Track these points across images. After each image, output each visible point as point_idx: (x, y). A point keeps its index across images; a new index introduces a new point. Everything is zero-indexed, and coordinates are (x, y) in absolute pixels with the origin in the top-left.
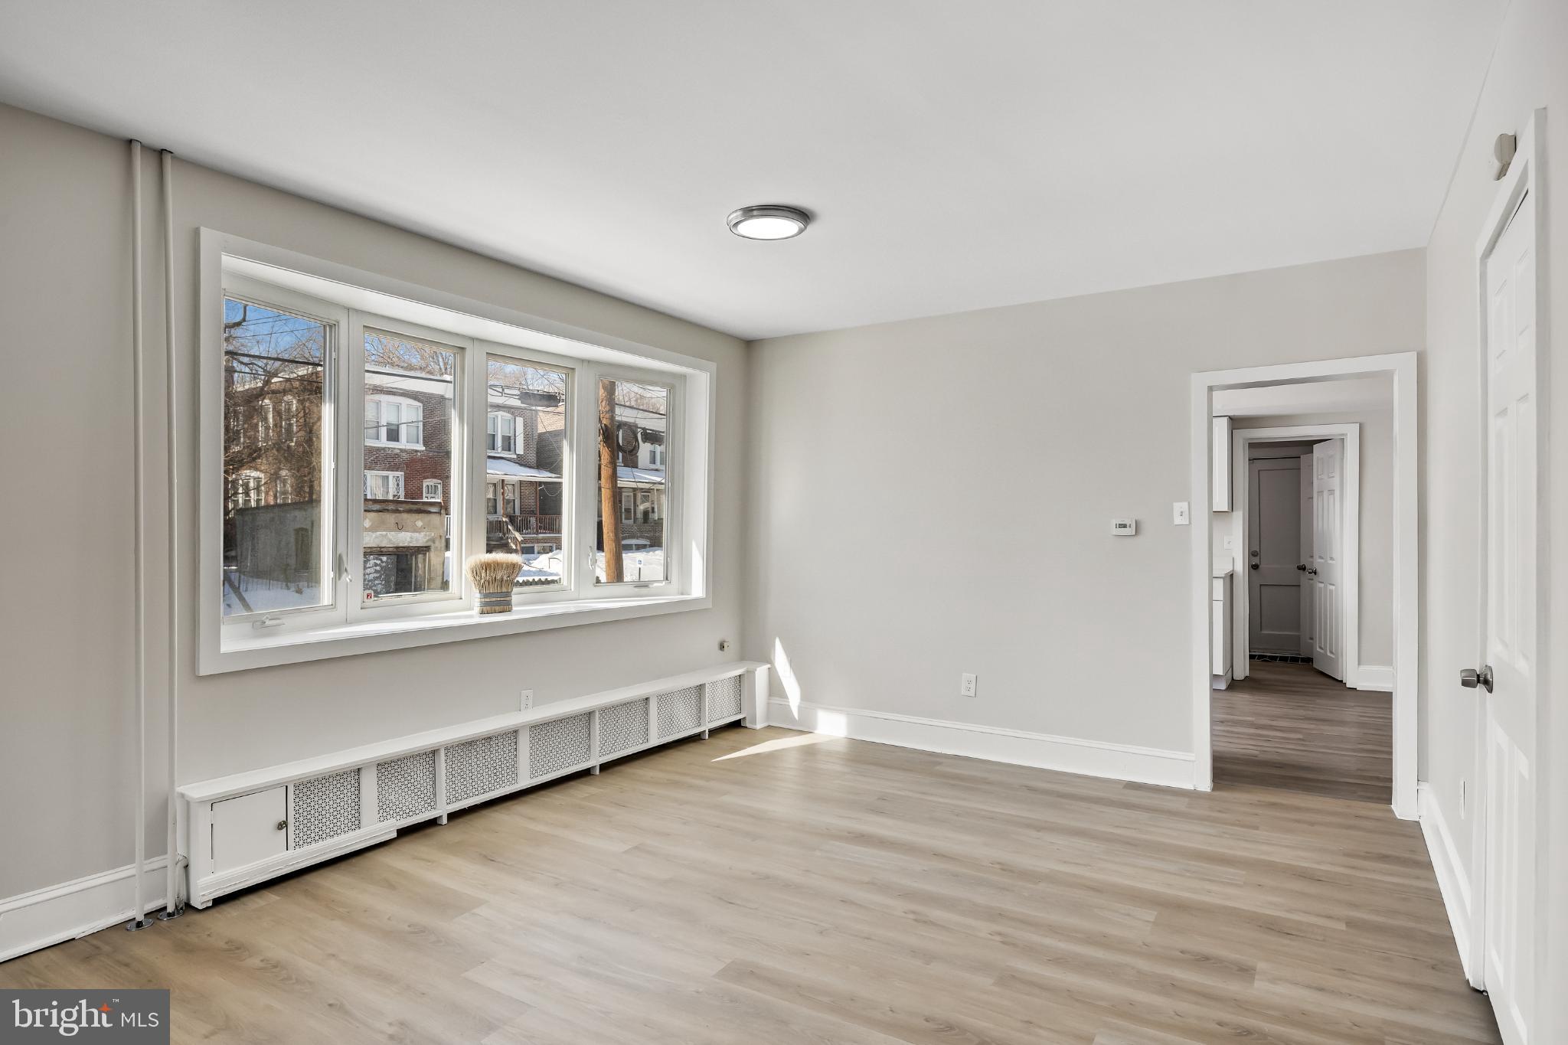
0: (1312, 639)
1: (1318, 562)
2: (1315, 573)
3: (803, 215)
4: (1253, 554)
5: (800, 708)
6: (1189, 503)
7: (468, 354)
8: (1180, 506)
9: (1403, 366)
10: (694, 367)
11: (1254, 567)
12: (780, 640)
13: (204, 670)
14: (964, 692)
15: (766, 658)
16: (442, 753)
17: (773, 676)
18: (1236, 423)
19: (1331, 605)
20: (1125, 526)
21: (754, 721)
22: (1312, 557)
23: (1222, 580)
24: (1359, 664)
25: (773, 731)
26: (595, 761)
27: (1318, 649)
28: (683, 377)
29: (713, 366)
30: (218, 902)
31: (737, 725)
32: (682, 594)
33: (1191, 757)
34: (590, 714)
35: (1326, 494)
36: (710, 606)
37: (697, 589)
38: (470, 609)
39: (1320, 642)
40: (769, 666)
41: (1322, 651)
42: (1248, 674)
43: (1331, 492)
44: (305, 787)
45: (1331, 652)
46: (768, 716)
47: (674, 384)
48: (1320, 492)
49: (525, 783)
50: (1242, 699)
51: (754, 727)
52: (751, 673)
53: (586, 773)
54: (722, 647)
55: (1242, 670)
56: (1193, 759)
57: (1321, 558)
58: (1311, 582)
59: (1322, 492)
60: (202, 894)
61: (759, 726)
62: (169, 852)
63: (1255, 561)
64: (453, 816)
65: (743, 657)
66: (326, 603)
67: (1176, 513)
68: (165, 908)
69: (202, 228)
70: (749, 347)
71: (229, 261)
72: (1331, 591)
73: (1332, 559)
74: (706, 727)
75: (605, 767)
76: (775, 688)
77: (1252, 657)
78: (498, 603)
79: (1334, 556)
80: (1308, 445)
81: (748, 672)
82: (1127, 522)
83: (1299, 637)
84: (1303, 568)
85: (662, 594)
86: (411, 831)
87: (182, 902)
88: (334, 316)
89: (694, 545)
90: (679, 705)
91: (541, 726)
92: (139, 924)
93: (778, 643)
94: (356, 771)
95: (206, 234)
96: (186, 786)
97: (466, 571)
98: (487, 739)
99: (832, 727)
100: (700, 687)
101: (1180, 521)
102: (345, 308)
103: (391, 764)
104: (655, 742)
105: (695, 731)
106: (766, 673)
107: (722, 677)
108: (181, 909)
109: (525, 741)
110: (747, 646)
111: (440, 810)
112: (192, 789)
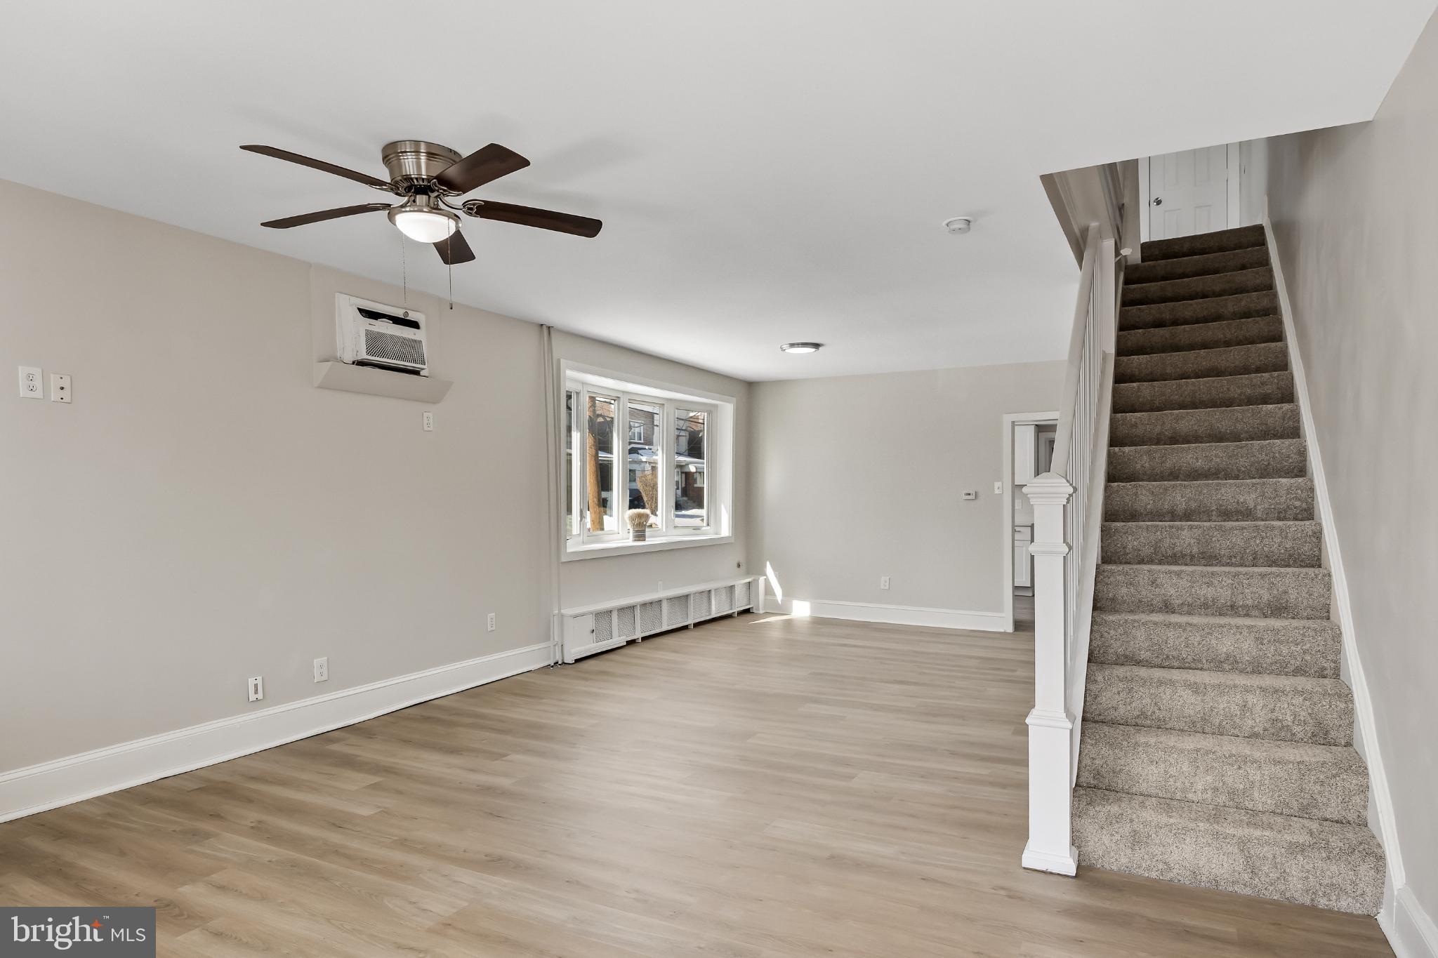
3: (817, 346)
5: (782, 601)
6: (1001, 483)
8: (997, 484)
10: (726, 401)
12: (771, 564)
13: (564, 559)
14: (882, 587)
15: (763, 572)
16: (638, 606)
17: (767, 582)
18: (1041, 429)
20: (969, 494)
21: (758, 608)
23: (1030, 528)
25: (767, 614)
26: (691, 621)
28: (716, 406)
29: (734, 399)
30: (577, 661)
31: (747, 611)
32: (717, 534)
33: (1003, 615)
34: (687, 596)
36: (733, 541)
37: (725, 530)
38: (628, 539)
40: (765, 577)
44: (599, 615)
46: (764, 606)
47: (711, 410)
49: (665, 628)
51: (758, 612)
52: (757, 581)
53: (685, 628)
54: (739, 566)
60: (570, 659)
61: (761, 612)
62: (551, 639)
64: (644, 639)
65: (748, 573)
66: (575, 533)
67: (996, 488)
68: (557, 663)
69: (561, 360)
70: (750, 386)
71: (569, 373)
74: (736, 610)
75: (697, 625)
76: (769, 591)
78: (641, 536)
81: (754, 580)
82: (971, 492)
85: (707, 534)
86: (631, 643)
87: (563, 660)
88: (579, 388)
89: (722, 506)
90: (724, 596)
91: (670, 599)
92: (552, 666)
93: (768, 563)
94: (611, 612)
95: (562, 361)
96: (560, 610)
97: (623, 518)
98: (651, 603)
99: (801, 610)
100: (732, 587)
101: (997, 492)
102: (584, 383)
103: (621, 610)
104: (714, 615)
105: (731, 612)
106: (763, 580)
107: (740, 583)
108: (564, 663)
109: (665, 605)
110: (752, 565)
111: (638, 635)
112: (562, 611)
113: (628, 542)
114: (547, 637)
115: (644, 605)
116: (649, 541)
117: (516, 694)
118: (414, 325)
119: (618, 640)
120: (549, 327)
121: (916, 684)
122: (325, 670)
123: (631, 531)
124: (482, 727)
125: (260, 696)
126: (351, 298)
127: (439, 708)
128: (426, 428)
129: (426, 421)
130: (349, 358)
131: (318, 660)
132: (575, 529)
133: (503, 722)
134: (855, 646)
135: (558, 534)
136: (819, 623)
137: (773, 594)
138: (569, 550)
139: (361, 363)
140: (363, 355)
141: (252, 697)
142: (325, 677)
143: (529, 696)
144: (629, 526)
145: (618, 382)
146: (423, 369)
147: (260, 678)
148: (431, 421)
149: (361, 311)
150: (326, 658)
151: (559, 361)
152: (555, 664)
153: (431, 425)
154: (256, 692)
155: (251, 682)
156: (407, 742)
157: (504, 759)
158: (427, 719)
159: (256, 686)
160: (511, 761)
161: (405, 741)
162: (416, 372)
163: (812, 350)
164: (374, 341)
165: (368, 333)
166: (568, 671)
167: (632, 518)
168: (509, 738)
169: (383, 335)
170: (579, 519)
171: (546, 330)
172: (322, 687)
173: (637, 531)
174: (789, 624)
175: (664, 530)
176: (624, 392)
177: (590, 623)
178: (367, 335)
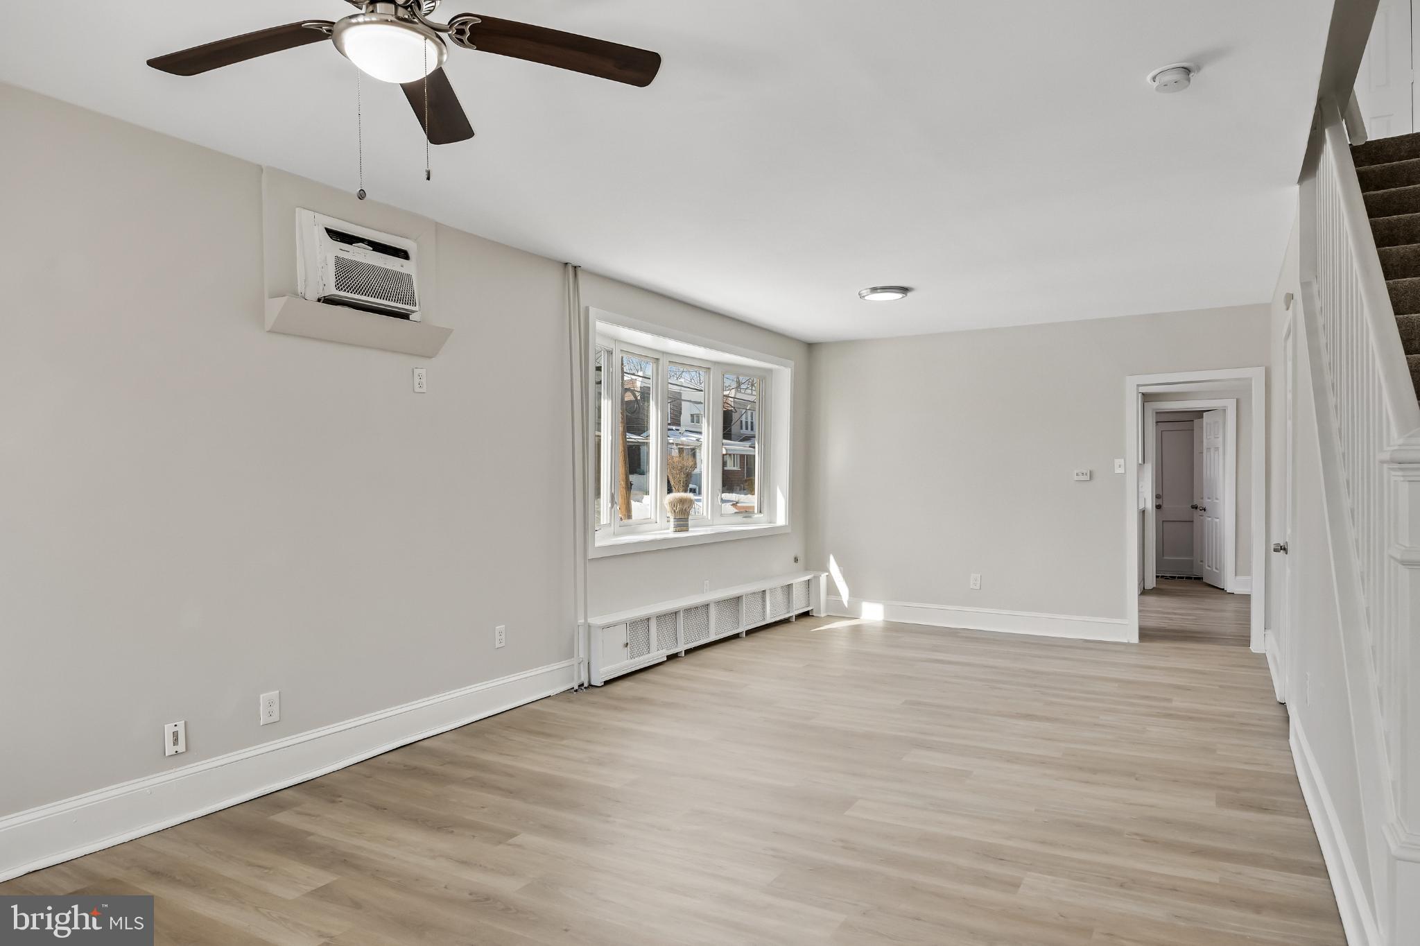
0: (1202, 561)
1: (1206, 503)
2: (1205, 510)
3: (904, 290)
4: (1158, 497)
5: (849, 602)
6: (1125, 460)
7: (661, 362)
8: (1119, 461)
9: (1256, 376)
10: (782, 365)
11: (1158, 507)
12: (833, 556)
13: (591, 555)
14: (972, 587)
15: (825, 569)
16: (681, 612)
17: (830, 581)
18: (1147, 398)
19: (1216, 533)
20: (1084, 474)
21: (819, 611)
22: (1202, 498)
23: (1137, 514)
24: (1236, 575)
25: (831, 618)
26: (742, 629)
27: (1207, 568)
28: (770, 371)
29: (792, 363)
30: (607, 683)
31: (806, 614)
32: (770, 523)
34: (738, 599)
35: (1212, 450)
36: (790, 532)
37: (781, 519)
38: (668, 529)
39: (1208, 563)
40: (827, 574)
41: (1209, 568)
42: (1155, 586)
43: (1217, 449)
44: (633, 625)
45: (1216, 569)
46: (827, 609)
47: (765, 376)
48: (1209, 449)
49: (712, 638)
50: (1151, 600)
51: (819, 615)
52: (817, 578)
53: (736, 636)
54: (796, 560)
55: (1151, 583)
56: (1127, 623)
57: (1209, 498)
58: (1201, 518)
59: (1210, 449)
60: (598, 681)
61: (823, 615)
62: (575, 656)
63: (1160, 502)
64: (688, 652)
65: (807, 569)
66: (604, 524)
67: (1116, 466)
68: (582, 685)
69: (591, 308)
70: (811, 348)
71: (599, 325)
72: (1216, 523)
73: (1217, 499)
74: (794, 613)
75: (749, 633)
76: (832, 589)
77: (1157, 577)
78: (683, 526)
79: (1218, 497)
80: (1199, 414)
81: (814, 578)
82: (1085, 471)
83: (1192, 562)
84: (1195, 507)
85: (759, 523)
86: (672, 657)
87: (589, 682)
88: (611, 346)
89: (778, 489)
90: (780, 597)
91: (718, 603)
92: (576, 691)
93: (832, 558)
94: (648, 619)
95: (592, 311)
96: (586, 619)
97: (662, 504)
98: (696, 608)
99: (873, 613)
100: (789, 586)
101: (1119, 471)
102: (617, 341)
103: (661, 617)
104: (769, 620)
105: (787, 616)
106: (825, 577)
107: (799, 580)
108: (590, 686)
109: (713, 611)
110: (812, 560)
111: (681, 648)
112: (591, 620)
113: (668, 533)
114: (570, 654)
115: (688, 610)
116: (694, 532)
117: (530, 732)
118: (403, 254)
119: (658, 655)
120: (575, 267)
121: (1047, 719)
122: (276, 708)
123: (672, 520)
124: (483, 785)
125: (181, 747)
126: (316, 214)
127: (433, 753)
128: (417, 389)
129: (417, 380)
130: (313, 294)
131: (264, 695)
132: (605, 518)
133: (511, 776)
134: (950, 663)
135: (587, 524)
136: (894, 629)
137: (837, 593)
138: (597, 544)
139: (329, 301)
140: (332, 291)
141: (170, 750)
142: (275, 717)
143: (549, 735)
144: (669, 514)
145: (656, 337)
146: (413, 312)
147: (181, 724)
148: (424, 380)
149: (329, 231)
150: (278, 692)
151: (587, 309)
152: (579, 686)
153: (425, 386)
154: (176, 742)
155: (169, 729)
156: (380, 809)
157: (511, 841)
158: (414, 771)
159: (175, 734)
160: (519, 846)
161: (377, 808)
162: (405, 316)
163: (898, 296)
164: (345, 272)
165: (339, 262)
166: (595, 697)
167: (673, 504)
168: (517, 804)
169: (357, 264)
170: (610, 505)
171: (572, 270)
172: (274, 729)
173: (680, 519)
174: (857, 631)
175: (709, 518)
176: (663, 353)
177: (622, 635)
178: (336, 264)
